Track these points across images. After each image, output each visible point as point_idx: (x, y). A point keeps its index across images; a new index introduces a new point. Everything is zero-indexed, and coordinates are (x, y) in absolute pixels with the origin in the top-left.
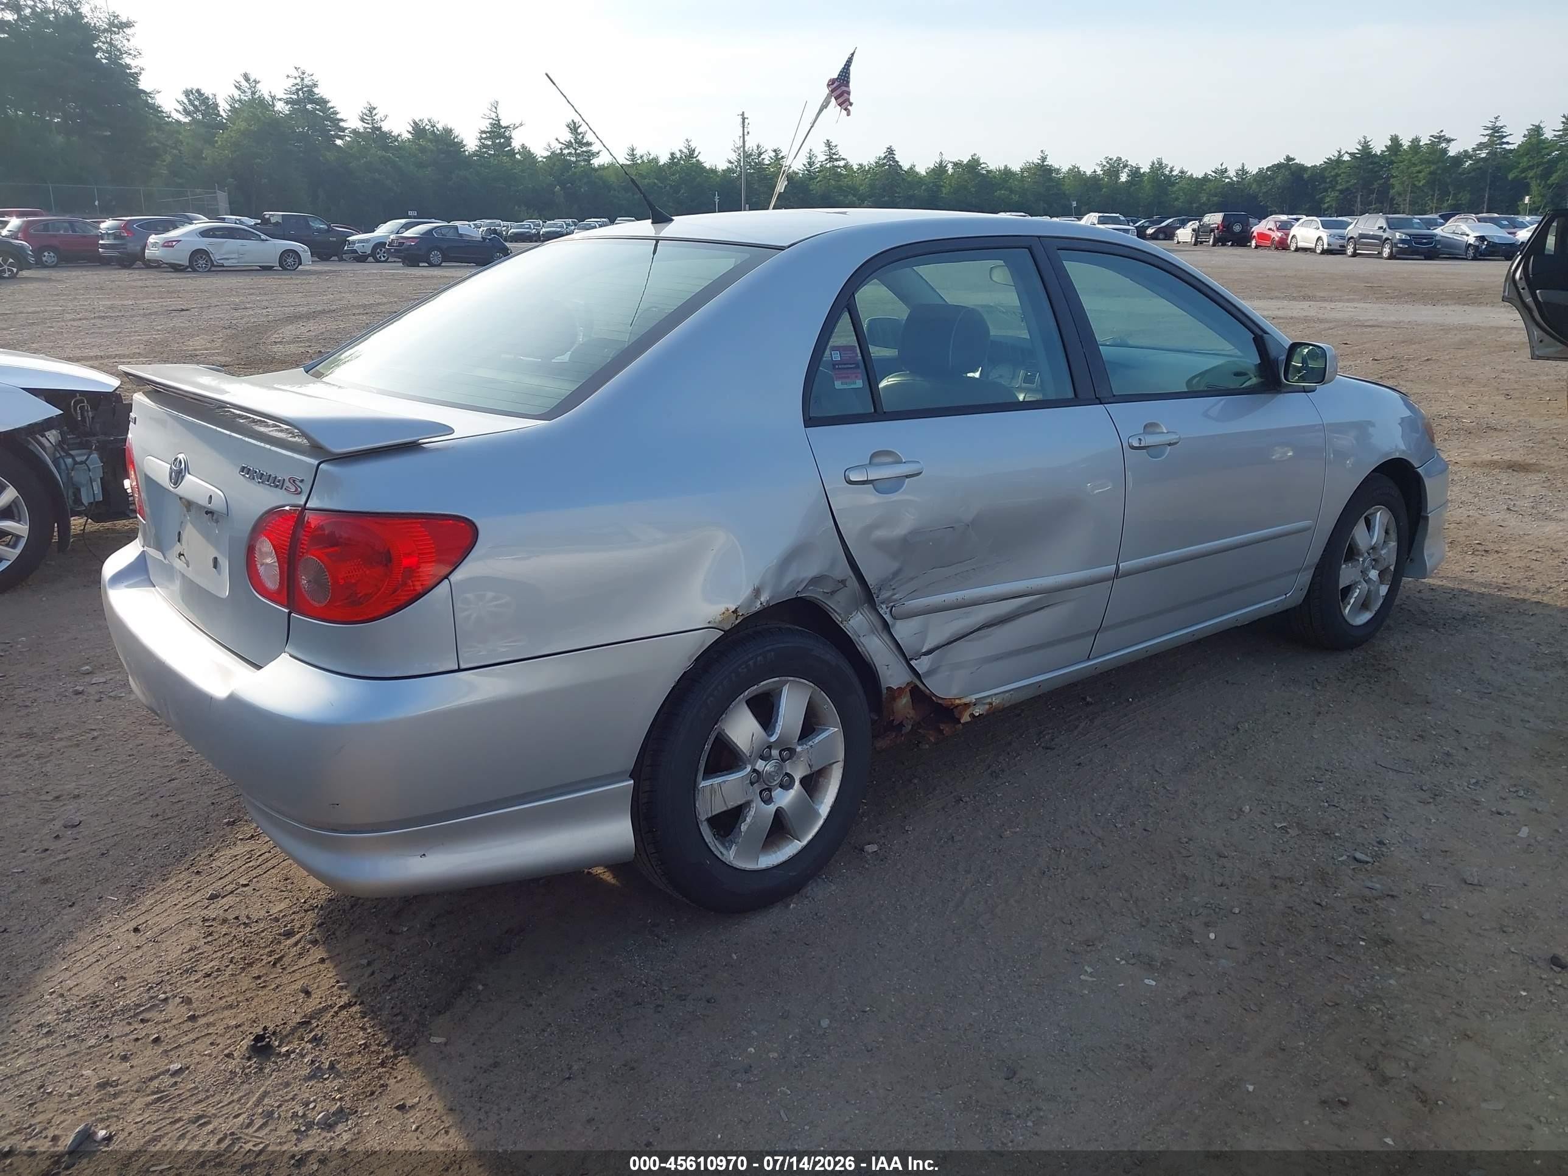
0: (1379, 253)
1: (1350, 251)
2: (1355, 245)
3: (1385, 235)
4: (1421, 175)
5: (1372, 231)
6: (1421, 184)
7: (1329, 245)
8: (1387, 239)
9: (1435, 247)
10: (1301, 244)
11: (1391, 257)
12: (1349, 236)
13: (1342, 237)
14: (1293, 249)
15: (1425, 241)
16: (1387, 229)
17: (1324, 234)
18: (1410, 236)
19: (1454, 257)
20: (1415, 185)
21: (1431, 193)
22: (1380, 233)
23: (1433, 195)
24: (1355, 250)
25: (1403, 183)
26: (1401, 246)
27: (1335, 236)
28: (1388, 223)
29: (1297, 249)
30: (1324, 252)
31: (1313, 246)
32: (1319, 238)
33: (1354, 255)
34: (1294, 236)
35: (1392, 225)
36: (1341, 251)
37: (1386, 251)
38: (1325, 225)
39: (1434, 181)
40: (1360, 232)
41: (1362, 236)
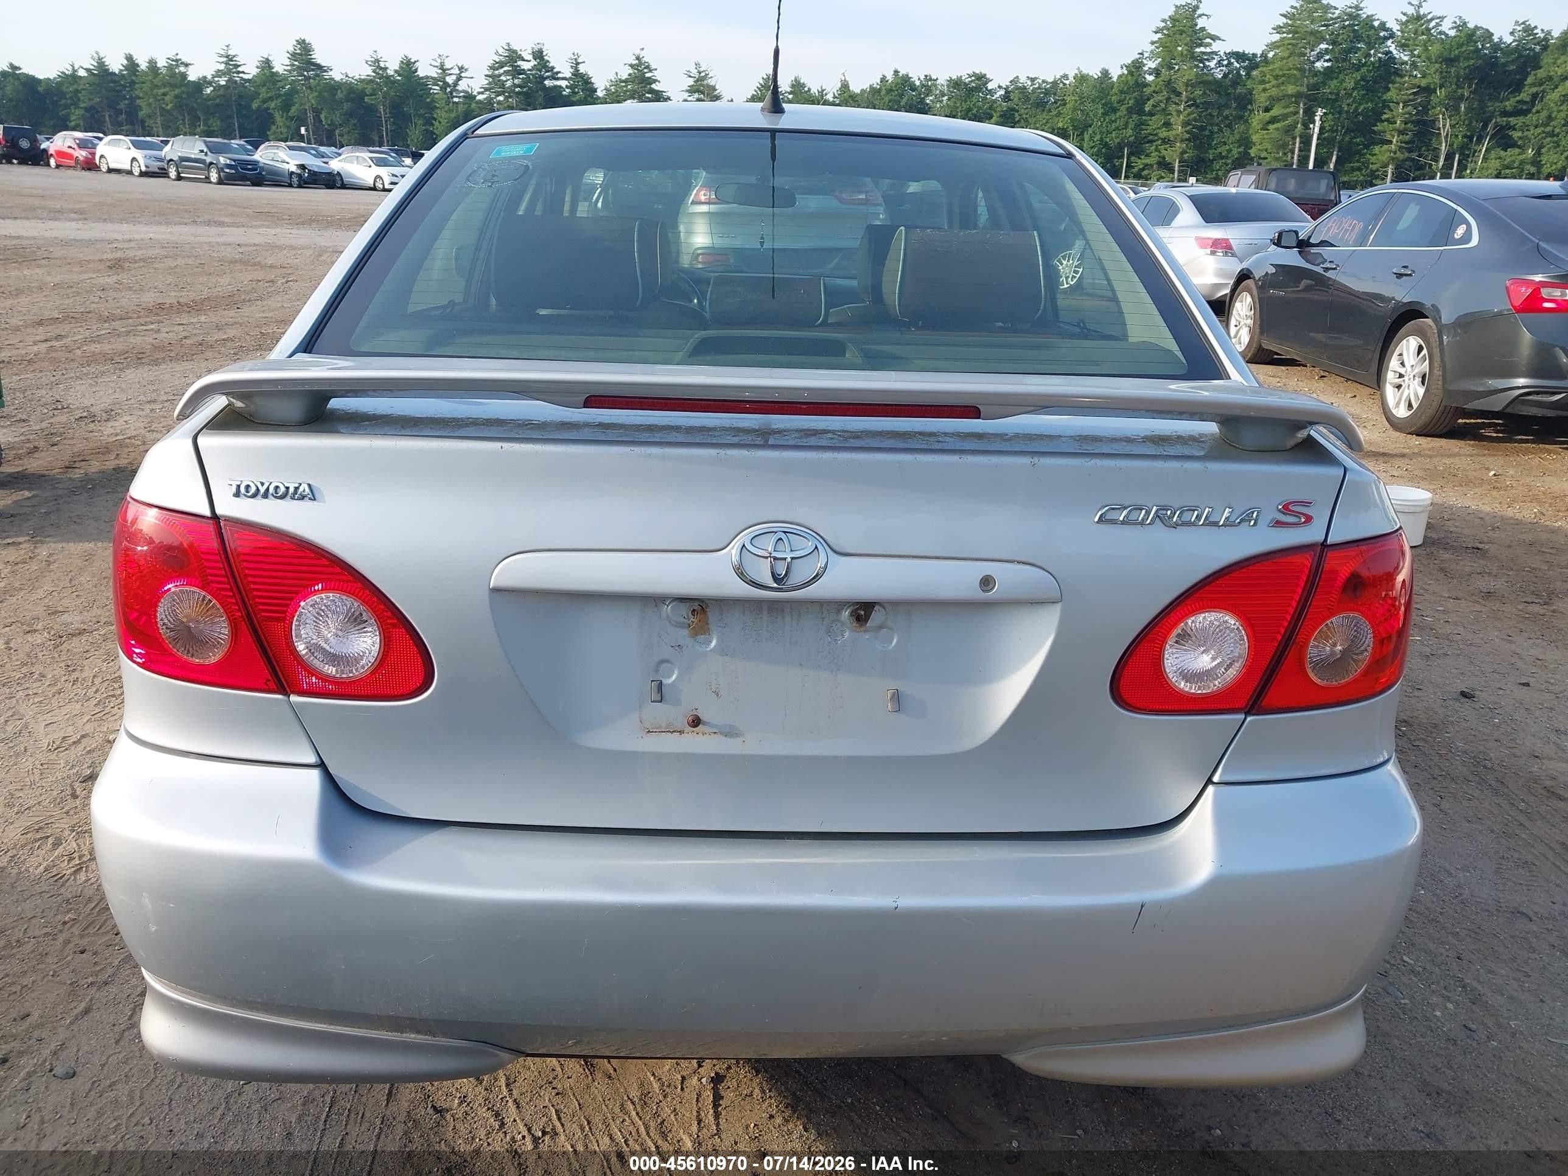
0: (206, 178)
1: (173, 174)
2: (177, 168)
3: (208, 160)
4: (167, 98)
5: (195, 154)
6: (169, 107)
7: (146, 166)
8: (211, 163)
9: (260, 173)
10: (112, 166)
11: (220, 182)
12: (168, 158)
13: (160, 160)
14: (104, 170)
15: (250, 167)
16: (209, 153)
17: (139, 154)
18: (234, 161)
19: (277, 184)
20: (163, 109)
21: (181, 117)
22: (202, 156)
23: (183, 120)
24: (179, 173)
25: (150, 105)
26: (228, 171)
27: (150, 157)
28: (207, 146)
29: (110, 171)
30: (143, 174)
31: (128, 167)
32: (134, 159)
33: (179, 178)
34: (102, 156)
35: (214, 149)
36: (163, 173)
37: (214, 176)
38: (137, 145)
39: (181, 105)
40: (180, 154)
41: (183, 159)
